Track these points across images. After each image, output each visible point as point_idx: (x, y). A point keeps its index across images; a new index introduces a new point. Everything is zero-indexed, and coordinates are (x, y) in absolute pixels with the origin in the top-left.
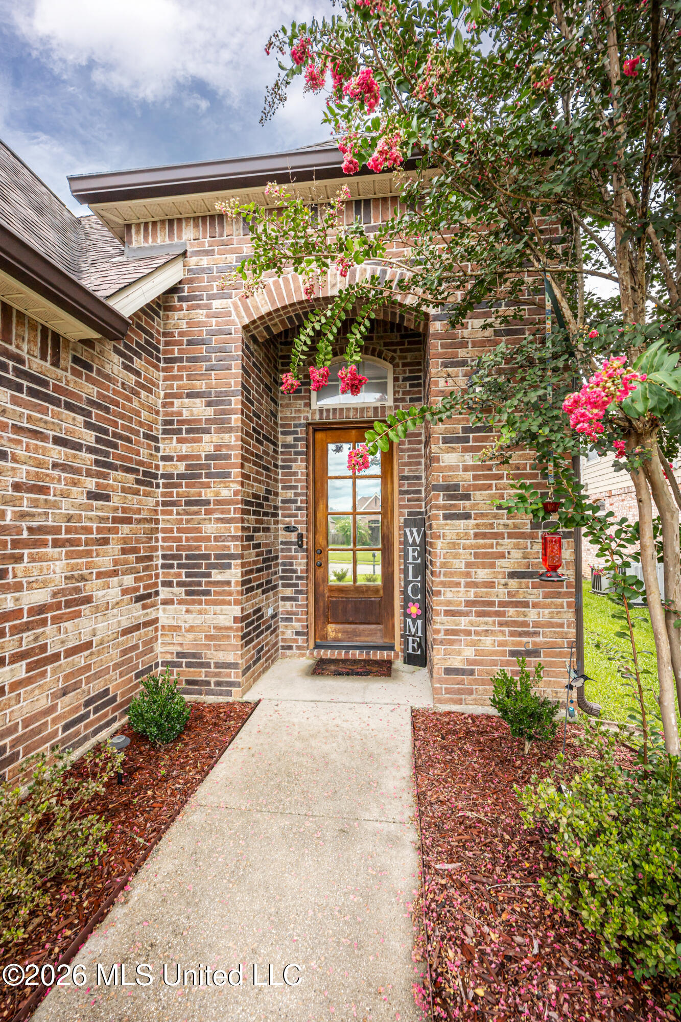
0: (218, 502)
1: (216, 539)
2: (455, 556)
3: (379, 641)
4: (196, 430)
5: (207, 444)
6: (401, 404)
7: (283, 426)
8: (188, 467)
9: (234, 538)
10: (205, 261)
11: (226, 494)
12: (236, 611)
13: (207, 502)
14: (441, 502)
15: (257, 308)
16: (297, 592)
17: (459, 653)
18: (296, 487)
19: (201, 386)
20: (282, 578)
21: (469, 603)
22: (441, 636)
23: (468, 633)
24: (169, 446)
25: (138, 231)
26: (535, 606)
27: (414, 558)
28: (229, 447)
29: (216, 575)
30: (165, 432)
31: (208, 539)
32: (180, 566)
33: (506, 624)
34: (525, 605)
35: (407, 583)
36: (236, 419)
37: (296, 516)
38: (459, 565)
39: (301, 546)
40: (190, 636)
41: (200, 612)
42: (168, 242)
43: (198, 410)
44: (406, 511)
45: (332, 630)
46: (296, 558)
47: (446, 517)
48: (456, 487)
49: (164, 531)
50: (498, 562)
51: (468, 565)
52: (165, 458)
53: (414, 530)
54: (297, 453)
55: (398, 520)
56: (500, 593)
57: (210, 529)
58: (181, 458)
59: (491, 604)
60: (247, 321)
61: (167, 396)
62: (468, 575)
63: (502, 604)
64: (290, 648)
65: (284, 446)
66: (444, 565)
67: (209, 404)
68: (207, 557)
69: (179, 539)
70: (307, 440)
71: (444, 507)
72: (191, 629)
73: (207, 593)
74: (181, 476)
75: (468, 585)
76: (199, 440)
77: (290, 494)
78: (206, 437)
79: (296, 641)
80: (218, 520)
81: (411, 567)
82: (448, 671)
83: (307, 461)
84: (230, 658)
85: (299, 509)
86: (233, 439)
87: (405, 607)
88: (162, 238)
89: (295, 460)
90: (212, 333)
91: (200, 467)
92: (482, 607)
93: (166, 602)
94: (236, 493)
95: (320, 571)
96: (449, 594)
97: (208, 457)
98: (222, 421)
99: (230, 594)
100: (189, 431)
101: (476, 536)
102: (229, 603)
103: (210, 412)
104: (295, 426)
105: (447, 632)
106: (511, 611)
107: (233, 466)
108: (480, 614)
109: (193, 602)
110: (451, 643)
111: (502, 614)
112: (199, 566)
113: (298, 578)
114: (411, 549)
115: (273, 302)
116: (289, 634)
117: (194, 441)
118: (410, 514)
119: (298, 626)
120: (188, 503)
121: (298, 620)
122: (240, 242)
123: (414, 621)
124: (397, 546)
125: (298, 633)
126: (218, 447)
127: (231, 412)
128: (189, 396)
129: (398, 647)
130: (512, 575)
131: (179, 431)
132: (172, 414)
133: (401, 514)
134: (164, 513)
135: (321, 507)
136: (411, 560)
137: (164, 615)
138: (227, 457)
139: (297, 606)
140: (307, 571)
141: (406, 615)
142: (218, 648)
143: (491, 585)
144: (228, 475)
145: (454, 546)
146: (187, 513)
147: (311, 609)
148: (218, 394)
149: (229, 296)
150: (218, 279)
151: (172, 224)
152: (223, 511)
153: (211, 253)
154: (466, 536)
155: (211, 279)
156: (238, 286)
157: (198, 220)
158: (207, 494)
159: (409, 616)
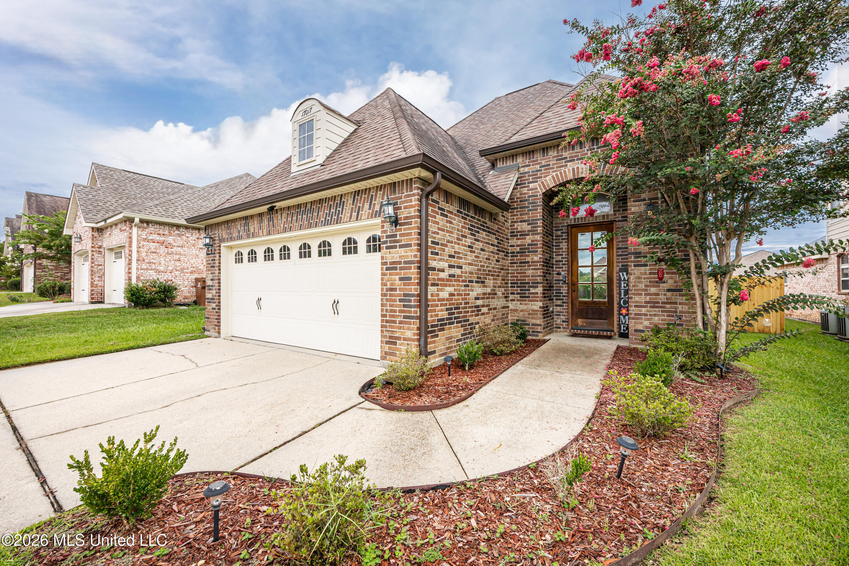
0: (533, 262)
1: (532, 276)
2: (640, 282)
3: (606, 328)
4: (524, 234)
5: (528, 240)
6: (617, 213)
7: (555, 227)
8: (520, 249)
9: (539, 276)
10: (526, 169)
11: (536, 259)
12: (540, 304)
13: (528, 262)
14: (633, 259)
15: (548, 185)
16: (563, 303)
17: (641, 323)
18: (562, 255)
19: (526, 217)
20: (556, 296)
21: (646, 302)
22: (632, 316)
23: (646, 315)
24: (514, 241)
25: (500, 161)
26: (680, 304)
27: (624, 287)
28: (537, 241)
29: (532, 290)
30: (511, 236)
31: (529, 276)
32: (517, 287)
33: (666, 311)
34: (676, 303)
35: (620, 299)
36: (540, 230)
37: (562, 268)
38: (642, 286)
39: (565, 282)
40: (522, 313)
41: (526, 304)
42: (512, 164)
43: (525, 227)
44: (620, 264)
45: (580, 321)
46: (562, 287)
47: (635, 266)
49: (511, 273)
50: (662, 285)
51: (646, 286)
52: (511, 246)
53: (625, 273)
54: (563, 239)
55: (616, 269)
56: (662, 298)
57: (530, 272)
58: (518, 246)
59: (658, 303)
60: (544, 191)
61: (512, 222)
62: (646, 290)
63: (662, 303)
64: (560, 328)
65: (556, 236)
66: (634, 286)
67: (528, 224)
68: (528, 283)
69: (517, 277)
70: (568, 233)
71: (634, 262)
72: (522, 311)
73: (528, 297)
74: (518, 253)
75: (646, 295)
76: (525, 239)
77: (559, 258)
78: (527, 237)
79: (562, 325)
80: (533, 269)
81: (622, 291)
82: (636, 331)
83: (568, 242)
84: (538, 322)
85: (564, 265)
86: (538, 237)
87: (619, 310)
88: (509, 163)
89: (562, 242)
90: (529, 197)
91: (526, 249)
92: (654, 304)
93: (512, 300)
94: (540, 258)
95: (574, 294)
96: (637, 298)
97: (529, 245)
98: (534, 231)
99: (538, 297)
100: (520, 235)
101: (650, 273)
102: (537, 301)
103: (529, 227)
104: (562, 227)
105: (636, 314)
106: (668, 306)
107: (539, 248)
108: (651, 307)
109: (523, 301)
110: (638, 319)
111: (664, 307)
112: (525, 287)
113: (563, 296)
114: (622, 282)
115: (555, 182)
116: (559, 321)
117: (523, 239)
118: (622, 266)
119: (563, 318)
120: (520, 263)
121: (563, 315)
122: (541, 160)
123: (624, 317)
124: (615, 281)
125: (563, 321)
126: (532, 241)
127: (539, 227)
128: (521, 222)
129: (616, 330)
130: (668, 290)
131: (517, 235)
132: (514, 229)
133: (618, 266)
134: (511, 267)
135: (575, 263)
136: (622, 288)
137: (511, 305)
138: (537, 245)
139: (563, 309)
140: (568, 293)
141: (620, 314)
142: (533, 318)
143: (658, 294)
144: (537, 251)
145: (639, 278)
146: (520, 266)
147: (570, 311)
148: (532, 220)
149: (537, 182)
150: (532, 175)
151: (513, 157)
152: (535, 266)
153: (529, 165)
154: (645, 274)
155: (529, 176)
156: (541, 177)
157: (524, 154)
158: (528, 259)
159: (622, 314)
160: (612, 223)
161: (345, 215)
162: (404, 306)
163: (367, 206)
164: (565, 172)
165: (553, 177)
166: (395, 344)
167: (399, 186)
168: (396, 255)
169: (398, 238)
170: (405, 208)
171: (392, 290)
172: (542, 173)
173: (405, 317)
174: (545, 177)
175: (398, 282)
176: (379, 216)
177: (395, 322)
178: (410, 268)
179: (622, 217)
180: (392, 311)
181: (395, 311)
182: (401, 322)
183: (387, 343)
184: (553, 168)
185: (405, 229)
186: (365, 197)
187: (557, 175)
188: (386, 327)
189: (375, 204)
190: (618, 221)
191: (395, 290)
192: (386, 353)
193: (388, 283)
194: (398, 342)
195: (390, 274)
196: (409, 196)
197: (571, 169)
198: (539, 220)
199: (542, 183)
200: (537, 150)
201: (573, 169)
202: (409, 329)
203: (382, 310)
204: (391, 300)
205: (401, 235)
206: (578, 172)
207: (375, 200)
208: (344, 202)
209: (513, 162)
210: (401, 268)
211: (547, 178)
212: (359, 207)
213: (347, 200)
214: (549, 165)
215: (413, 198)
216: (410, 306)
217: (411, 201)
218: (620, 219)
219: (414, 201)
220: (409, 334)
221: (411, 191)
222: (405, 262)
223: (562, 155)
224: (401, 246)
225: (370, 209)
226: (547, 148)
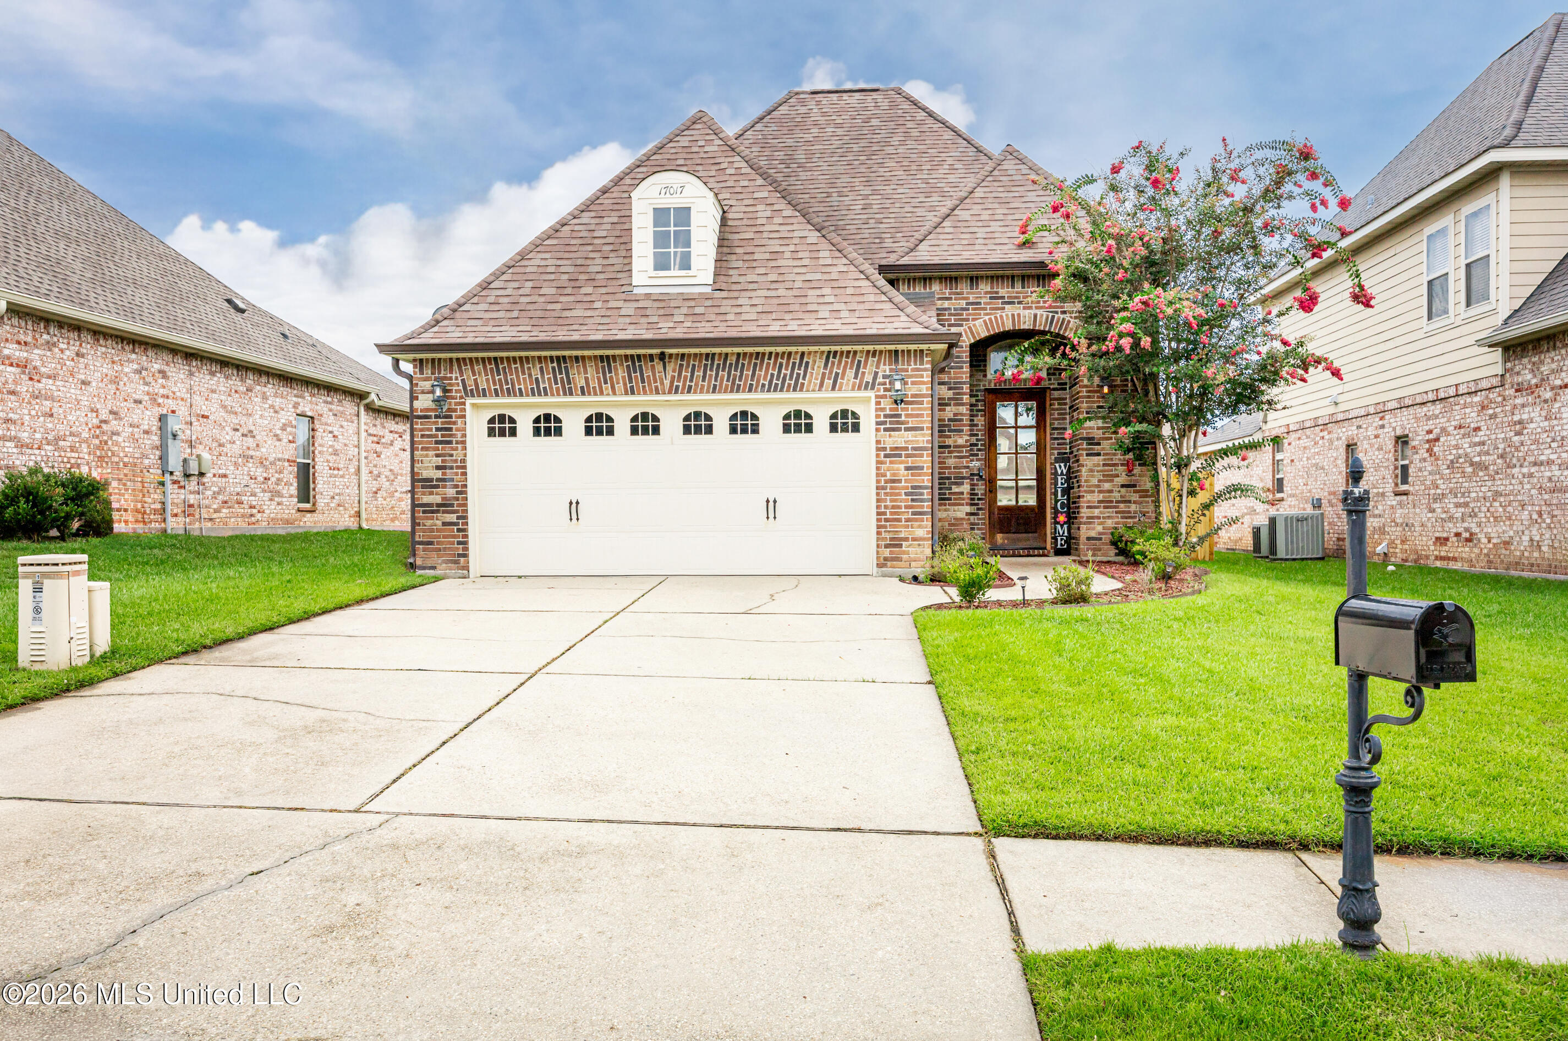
0: (956, 447)
1: (955, 468)
2: (1093, 476)
3: (1035, 545)
4: (942, 404)
5: (949, 412)
6: (1052, 377)
9: (965, 467)
10: (946, 304)
11: (961, 441)
12: (968, 509)
13: (950, 446)
14: (1085, 446)
15: (978, 334)
16: (978, 509)
17: (1094, 529)
18: (977, 435)
19: (945, 378)
21: (1099, 502)
22: (1084, 520)
23: (1099, 518)
25: (904, 284)
26: (1134, 502)
27: (1062, 484)
28: (962, 414)
29: (955, 489)
31: (950, 468)
33: (1119, 512)
34: (1130, 502)
35: (1057, 501)
36: (966, 398)
37: (977, 455)
38: (1095, 481)
39: (981, 477)
40: (940, 524)
41: (945, 510)
42: (923, 291)
43: (945, 392)
44: (1056, 452)
45: (999, 538)
46: (977, 485)
47: (1087, 455)
48: (1093, 438)
50: (1116, 479)
51: (1100, 481)
53: (1062, 465)
54: (978, 411)
55: (1050, 458)
56: (1116, 496)
57: (951, 462)
59: (1112, 502)
60: (972, 341)
62: (1098, 486)
63: (1117, 502)
66: (1086, 481)
67: (950, 389)
68: (949, 478)
70: (985, 401)
71: (1086, 449)
72: (940, 520)
73: (950, 499)
75: (1100, 492)
76: (944, 410)
77: (974, 440)
78: (948, 408)
80: (955, 457)
81: (1059, 490)
82: (1089, 539)
83: (985, 415)
85: (979, 450)
86: (964, 410)
87: (1055, 518)
88: (919, 289)
89: (977, 416)
91: (945, 426)
92: (1107, 504)
94: (967, 441)
95: (993, 495)
96: (1088, 497)
97: (950, 420)
98: (957, 399)
99: (963, 499)
101: (1104, 465)
102: (963, 505)
103: (950, 394)
104: (977, 391)
105: (1088, 518)
106: (1122, 505)
107: (965, 425)
108: (1105, 507)
109: (941, 505)
110: (1090, 523)
111: (1117, 507)
112: (944, 483)
113: (979, 499)
114: (1059, 478)
115: (988, 330)
117: (941, 410)
118: (1059, 454)
119: (979, 533)
121: (979, 529)
122: (968, 293)
123: (1062, 526)
124: (1048, 476)
126: (955, 415)
127: (965, 394)
129: (1049, 546)
130: (1123, 486)
133: (1052, 454)
135: (992, 448)
136: (1059, 485)
138: (962, 420)
139: (979, 519)
140: (984, 495)
141: (1056, 523)
143: (1111, 491)
144: (962, 431)
145: (1091, 471)
147: (987, 522)
148: (955, 383)
149: (962, 325)
150: (954, 315)
151: (926, 280)
152: (959, 452)
153: (950, 299)
154: (1098, 465)
155: (950, 315)
156: (967, 320)
157: (941, 279)
158: (949, 442)
159: (1058, 523)
160: (1044, 390)
161: (810, 382)
162: (913, 500)
163: (850, 373)
164: (1001, 317)
165: (985, 321)
166: (901, 546)
167: (903, 356)
168: (900, 439)
169: (903, 418)
170: (913, 383)
171: (893, 481)
172: (970, 314)
173: (914, 514)
174: (974, 320)
175: (903, 472)
176: (873, 388)
177: (899, 520)
178: (922, 456)
179: (1059, 384)
180: (893, 507)
181: (899, 507)
182: (907, 520)
183: (887, 546)
184: (985, 309)
185: (912, 409)
186: (846, 362)
187: (990, 319)
188: (885, 527)
189: (864, 373)
190: (1054, 389)
191: (900, 481)
192: (886, 559)
193: (888, 474)
194: (904, 543)
195: (891, 462)
196: (918, 370)
197: (1010, 314)
198: (964, 383)
199: (970, 328)
200: (962, 278)
201: (1013, 315)
202: (920, 527)
203: (878, 507)
204: (892, 494)
205: (907, 416)
206: (1019, 321)
207: (865, 367)
208: (807, 363)
209: (925, 288)
210: (908, 456)
211: (977, 322)
212: (837, 374)
213: (815, 362)
214: (979, 303)
215: (925, 373)
216: (922, 501)
217: (922, 376)
218: (1056, 386)
219: (927, 377)
220: (921, 533)
221: (922, 363)
222: (914, 449)
223: (997, 293)
224: (907, 429)
225: (856, 377)
226: (977, 278)
